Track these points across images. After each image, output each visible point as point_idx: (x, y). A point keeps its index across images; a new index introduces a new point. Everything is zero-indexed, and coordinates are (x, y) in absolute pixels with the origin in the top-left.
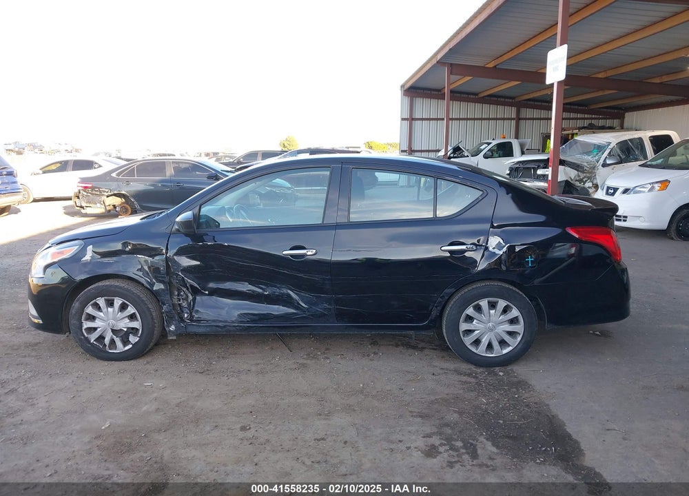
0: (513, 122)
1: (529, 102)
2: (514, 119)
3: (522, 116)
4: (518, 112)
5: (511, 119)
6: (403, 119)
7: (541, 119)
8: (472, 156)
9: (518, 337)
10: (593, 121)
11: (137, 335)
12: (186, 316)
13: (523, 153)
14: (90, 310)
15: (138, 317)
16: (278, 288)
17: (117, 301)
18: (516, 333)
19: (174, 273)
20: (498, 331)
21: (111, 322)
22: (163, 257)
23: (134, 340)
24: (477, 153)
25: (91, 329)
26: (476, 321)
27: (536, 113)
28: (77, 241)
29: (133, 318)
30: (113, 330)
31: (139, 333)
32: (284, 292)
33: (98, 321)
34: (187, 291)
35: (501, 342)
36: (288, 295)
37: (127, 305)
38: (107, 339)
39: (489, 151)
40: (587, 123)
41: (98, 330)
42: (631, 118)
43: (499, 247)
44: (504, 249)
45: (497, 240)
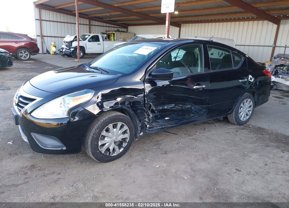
0: (88, 26)
1: (94, 18)
2: (88, 25)
3: (91, 24)
4: (90, 22)
5: (87, 25)
6: (36, 19)
7: (101, 26)
8: (83, 41)
9: (251, 112)
10: (118, 29)
11: (125, 142)
12: (148, 126)
13: (103, 40)
14: (104, 133)
15: (128, 131)
16: (187, 105)
17: (119, 124)
18: (250, 111)
19: (147, 104)
20: (247, 111)
21: (114, 138)
22: (142, 95)
23: (125, 145)
24: (84, 39)
25: (103, 145)
26: (242, 108)
27: (96, 23)
28: (86, 90)
29: (125, 132)
30: (115, 143)
31: (127, 140)
32: (190, 106)
33: (107, 139)
34: (150, 112)
35: (247, 115)
36: (191, 108)
37: (124, 125)
38: (111, 148)
39: (90, 38)
40: (116, 29)
41: (107, 144)
42: (131, 29)
43: (251, 79)
44: (253, 80)
45: (250, 76)
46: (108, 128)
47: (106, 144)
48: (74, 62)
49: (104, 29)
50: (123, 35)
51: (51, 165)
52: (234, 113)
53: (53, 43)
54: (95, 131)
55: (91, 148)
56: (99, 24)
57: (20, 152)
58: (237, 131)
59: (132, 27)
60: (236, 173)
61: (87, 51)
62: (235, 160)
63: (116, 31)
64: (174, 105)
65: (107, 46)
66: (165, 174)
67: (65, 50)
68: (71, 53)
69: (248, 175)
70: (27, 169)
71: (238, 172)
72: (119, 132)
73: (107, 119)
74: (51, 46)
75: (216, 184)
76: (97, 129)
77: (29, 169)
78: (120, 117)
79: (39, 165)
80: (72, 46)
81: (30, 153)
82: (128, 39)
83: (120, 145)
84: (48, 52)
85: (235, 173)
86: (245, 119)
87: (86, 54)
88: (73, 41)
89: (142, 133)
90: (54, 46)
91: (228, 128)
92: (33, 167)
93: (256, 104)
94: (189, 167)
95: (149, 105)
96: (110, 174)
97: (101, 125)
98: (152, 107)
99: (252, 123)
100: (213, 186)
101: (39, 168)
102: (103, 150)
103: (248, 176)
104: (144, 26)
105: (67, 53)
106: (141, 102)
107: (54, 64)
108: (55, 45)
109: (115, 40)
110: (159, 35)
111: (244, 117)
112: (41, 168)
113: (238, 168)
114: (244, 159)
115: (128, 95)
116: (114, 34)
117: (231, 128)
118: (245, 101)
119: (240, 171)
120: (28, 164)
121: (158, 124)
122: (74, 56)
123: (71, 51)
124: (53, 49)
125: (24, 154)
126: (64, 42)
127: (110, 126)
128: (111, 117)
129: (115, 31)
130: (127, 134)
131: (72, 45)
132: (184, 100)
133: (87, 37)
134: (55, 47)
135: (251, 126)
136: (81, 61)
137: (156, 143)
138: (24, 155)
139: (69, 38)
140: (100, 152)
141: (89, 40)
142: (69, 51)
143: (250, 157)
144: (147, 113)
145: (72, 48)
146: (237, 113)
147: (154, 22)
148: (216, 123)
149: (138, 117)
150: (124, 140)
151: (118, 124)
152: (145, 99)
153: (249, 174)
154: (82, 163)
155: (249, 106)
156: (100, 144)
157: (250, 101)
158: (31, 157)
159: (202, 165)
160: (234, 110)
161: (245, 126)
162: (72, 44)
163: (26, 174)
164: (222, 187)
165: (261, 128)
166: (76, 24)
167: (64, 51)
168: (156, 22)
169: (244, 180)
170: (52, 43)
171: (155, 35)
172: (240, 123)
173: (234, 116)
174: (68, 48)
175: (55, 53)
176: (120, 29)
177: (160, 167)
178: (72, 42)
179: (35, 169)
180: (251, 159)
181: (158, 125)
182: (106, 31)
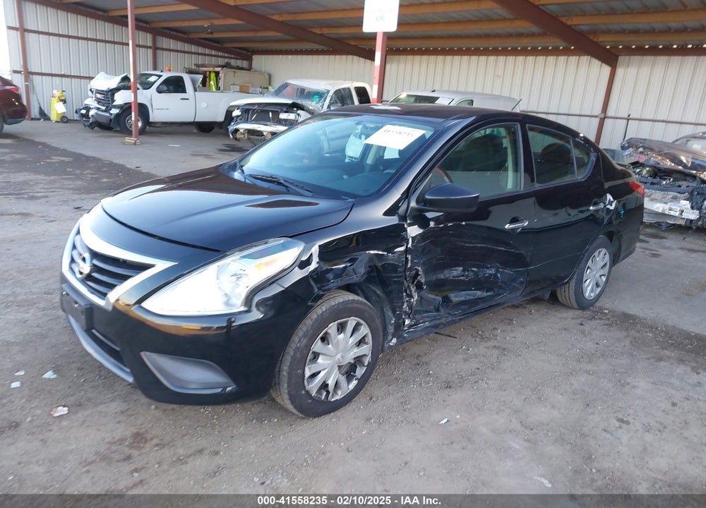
0: (150, 51)
1: (165, 30)
2: (150, 47)
3: (159, 45)
4: (154, 42)
5: (147, 47)
6: (10, 27)
8: (145, 89)
9: (604, 279)
10: (226, 60)
11: (362, 364)
12: (407, 322)
13: (195, 90)
14: (318, 346)
15: (369, 339)
16: (488, 268)
17: (352, 322)
18: (604, 275)
19: (411, 269)
20: (598, 276)
21: (339, 356)
22: (402, 249)
23: (360, 372)
24: (147, 86)
25: (314, 375)
26: (589, 271)
27: (172, 44)
28: (282, 241)
29: (361, 342)
30: (340, 367)
31: (367, 361)
32: (493, 271)
33: (323, 360)
34: (413, 289)
35: (597, 285)
36: (495, 275)
37: (361, 325)
38: (331, 382)
39: (161, 84)
40: (221, 61)
41: (322, 374)
42: (259, 61)
43: (611, 203)
44: (614, 205)
45: (609, 197)
46: (326, 333)
47: (319, 372)
48: (124, 143)
49: (191, 61)
50: (242, 77)
51: (184, 432)
52: (573, 283)
53: (57, 93)
54: (299, 342)
55: (288, 386)
56: (179, 45)
57: (89, 400)
58: (582, 324)
59: (264, 58)
60: (620, 427)
61: (155, 116)
62: (607, 396)
63: (223, 67)
64: (461, 268)
65: (204, 105)
66: (469, 439)
67: (96, 111)
68: (111, 120)
69: (648, 431)
70: (127, 446)
71: (624, 426)
72: (350, 343)
73: (326, 311)
74: (52, 99)
75: (589, 458)
76: (304, 336)
77: (131, 446)
78: (355, 305)
79: (154, 432)
80: (114, 104)
81: (115, 401)
82: (252, 87)
83: (349, 371)
84: (44, 116)
85: (619, 430)
86: (592, 295)
87: (152, 123)
88: (117, 89)
89: (394, 340)
90: (61, 100)
91: (561, 318)
92: (139, 439)
93: (615, 259)
94: (514, 420)
95: (414, 272)
96: (341, 447)
97: (313, 325)
98: (419, 277)
99: (606, 303)
100: (586, 464)
101: (155, 441)
102: (313, 387)
103: (647, 433)
104: (295, 56)
105: (100, 120)
106: (398, 266)
107: (73, 151)
108: (63, 98)
109: (222, 88)
110: (342, 82)
111: (592, 291)
112: (162, 440)
113: (620, 416)
114: (624, 394)
115: (373, 250)
116: (217, 74)
117: (567, 317)
118: (596, 254)
119: (627, 423)
120: (124, 431)
121: (428, 317)
122: (118, 129)
123: (111, 114)
124: (58, 109)
125: (101, 404)
126: (91, 90)
127: (332, 328)
128: (334, 306)
129: (219, 66)
130: (365, 346)
131: (113, 101)
132: (483, 258)
133: (152, 79)
134: (64, 102)
135: (606, 311)
136: (142, 143)
137: (416, 361)
138: (102, 408)
139: (105, 82)
140: (308, 392)
141: (158, 87)
142: (108, 115)
143: (634, 387)
144: (408, 292)
145: (115, 107)
146: (580, 282)
147: (320, 47)
148: (529, 306)
149: (391, 302)
150: (359, 360)
151: (349, 322)
152: (407, 258)
153: (648, 429)
154: (260, 420)
155: (602, 264)
156: (308, 373)
157: (605, 254)
158: (122, 412)
159: (540, 413)
160: (575, 277)
161: (594, 312)
162: (115, 99)
163: (129, 458)
164: (606, 464)
165: (629, 314)
166: (128, 44)
167: (92, 116)
168: (325, 48)
169: (644, 445)
170: (55, 92)
171: (331, 82)
172: (583, 304)
173: (574, 288)
174: (104, 108)
175: (64, 119)
176: (233, 62)
177: (449, 423)
178: (113, 92)
179: (148, 445)
180: (638, 392)
181: (426, 319)
182: (197, 65)
